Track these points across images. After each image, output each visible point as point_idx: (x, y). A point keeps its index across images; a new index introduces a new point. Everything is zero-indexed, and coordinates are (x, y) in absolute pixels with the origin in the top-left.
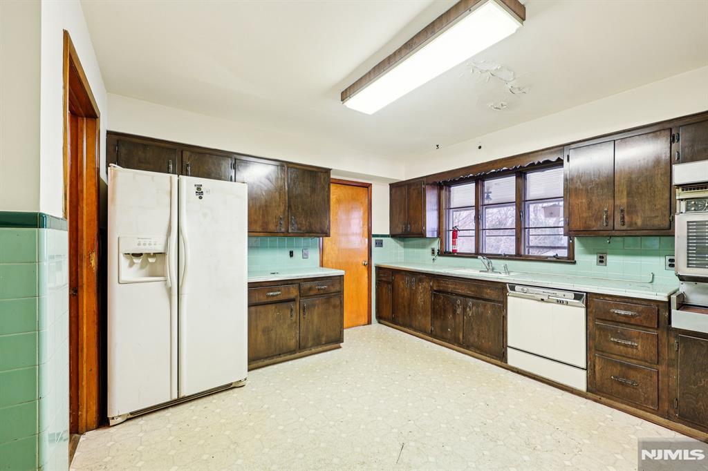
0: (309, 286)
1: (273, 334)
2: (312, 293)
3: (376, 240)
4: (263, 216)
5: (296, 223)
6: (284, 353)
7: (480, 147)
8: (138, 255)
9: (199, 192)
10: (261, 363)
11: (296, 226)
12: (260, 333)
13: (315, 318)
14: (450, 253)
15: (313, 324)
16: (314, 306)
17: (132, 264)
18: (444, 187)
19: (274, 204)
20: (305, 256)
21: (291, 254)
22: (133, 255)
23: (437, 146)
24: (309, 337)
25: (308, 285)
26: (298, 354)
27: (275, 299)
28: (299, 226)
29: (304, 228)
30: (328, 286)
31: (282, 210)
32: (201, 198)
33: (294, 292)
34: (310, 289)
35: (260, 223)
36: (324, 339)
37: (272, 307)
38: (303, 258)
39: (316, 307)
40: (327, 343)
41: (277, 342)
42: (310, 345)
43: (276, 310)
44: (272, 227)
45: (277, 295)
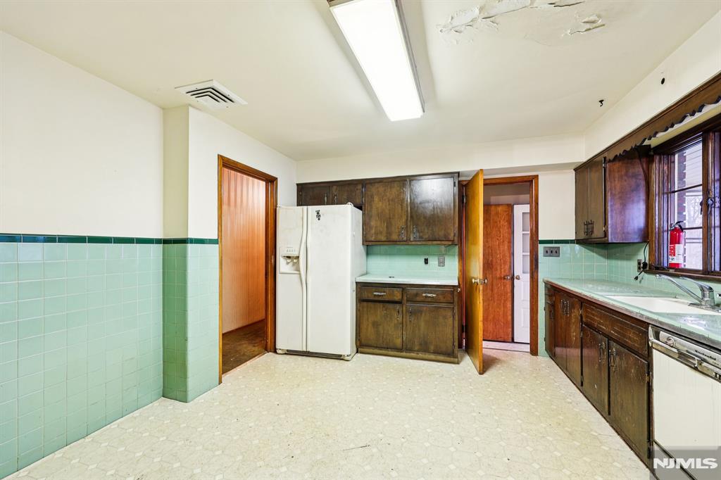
0: (415, 292)
1: (381, 328)
2: (418, 299)
3: (545, 247)
4: (387, 227)
5: (418, 231)
6: (391, 348)
7: (663, 81)
8: (289, 257)
9: (318, 216)
10: (371, 350)
11: (418, 234)
12: (370, 325)
13: (422, 324)
14: (664, 269)
15: (419, 329)
16: (421, 312)
17: (288, 263)
18: (657, 158)
19: (396, 216)
20: (442, 264)
21: (426, 261)
22: (287, 257)
23: (601, 101)
24: (416, 341)
25: (414, 290)
26: (404, 354)
27: (380, 299)
28: (421, 234)
29: (427, 236)
30: (437, 295)
31: (404, 220)
32: (319, 219)
33: (397, 295)
34: (417, 295)
35: (384, 233)
36: (432, 348)
37: (381, 305)
38: (439, 266)
39: (423, 314)
40: (436, 352)
41: (385, 337)
42: (416, 349)
43: (384, 309)
44: (395, 237)
45: (382, 295)
